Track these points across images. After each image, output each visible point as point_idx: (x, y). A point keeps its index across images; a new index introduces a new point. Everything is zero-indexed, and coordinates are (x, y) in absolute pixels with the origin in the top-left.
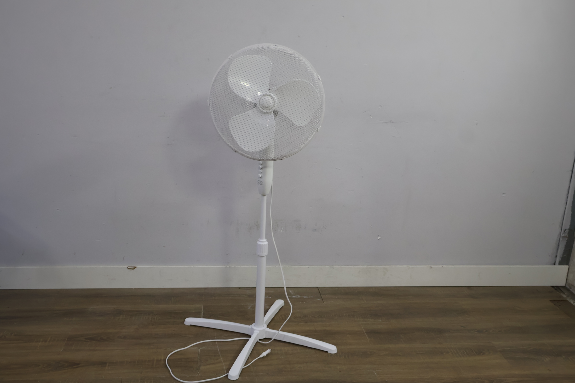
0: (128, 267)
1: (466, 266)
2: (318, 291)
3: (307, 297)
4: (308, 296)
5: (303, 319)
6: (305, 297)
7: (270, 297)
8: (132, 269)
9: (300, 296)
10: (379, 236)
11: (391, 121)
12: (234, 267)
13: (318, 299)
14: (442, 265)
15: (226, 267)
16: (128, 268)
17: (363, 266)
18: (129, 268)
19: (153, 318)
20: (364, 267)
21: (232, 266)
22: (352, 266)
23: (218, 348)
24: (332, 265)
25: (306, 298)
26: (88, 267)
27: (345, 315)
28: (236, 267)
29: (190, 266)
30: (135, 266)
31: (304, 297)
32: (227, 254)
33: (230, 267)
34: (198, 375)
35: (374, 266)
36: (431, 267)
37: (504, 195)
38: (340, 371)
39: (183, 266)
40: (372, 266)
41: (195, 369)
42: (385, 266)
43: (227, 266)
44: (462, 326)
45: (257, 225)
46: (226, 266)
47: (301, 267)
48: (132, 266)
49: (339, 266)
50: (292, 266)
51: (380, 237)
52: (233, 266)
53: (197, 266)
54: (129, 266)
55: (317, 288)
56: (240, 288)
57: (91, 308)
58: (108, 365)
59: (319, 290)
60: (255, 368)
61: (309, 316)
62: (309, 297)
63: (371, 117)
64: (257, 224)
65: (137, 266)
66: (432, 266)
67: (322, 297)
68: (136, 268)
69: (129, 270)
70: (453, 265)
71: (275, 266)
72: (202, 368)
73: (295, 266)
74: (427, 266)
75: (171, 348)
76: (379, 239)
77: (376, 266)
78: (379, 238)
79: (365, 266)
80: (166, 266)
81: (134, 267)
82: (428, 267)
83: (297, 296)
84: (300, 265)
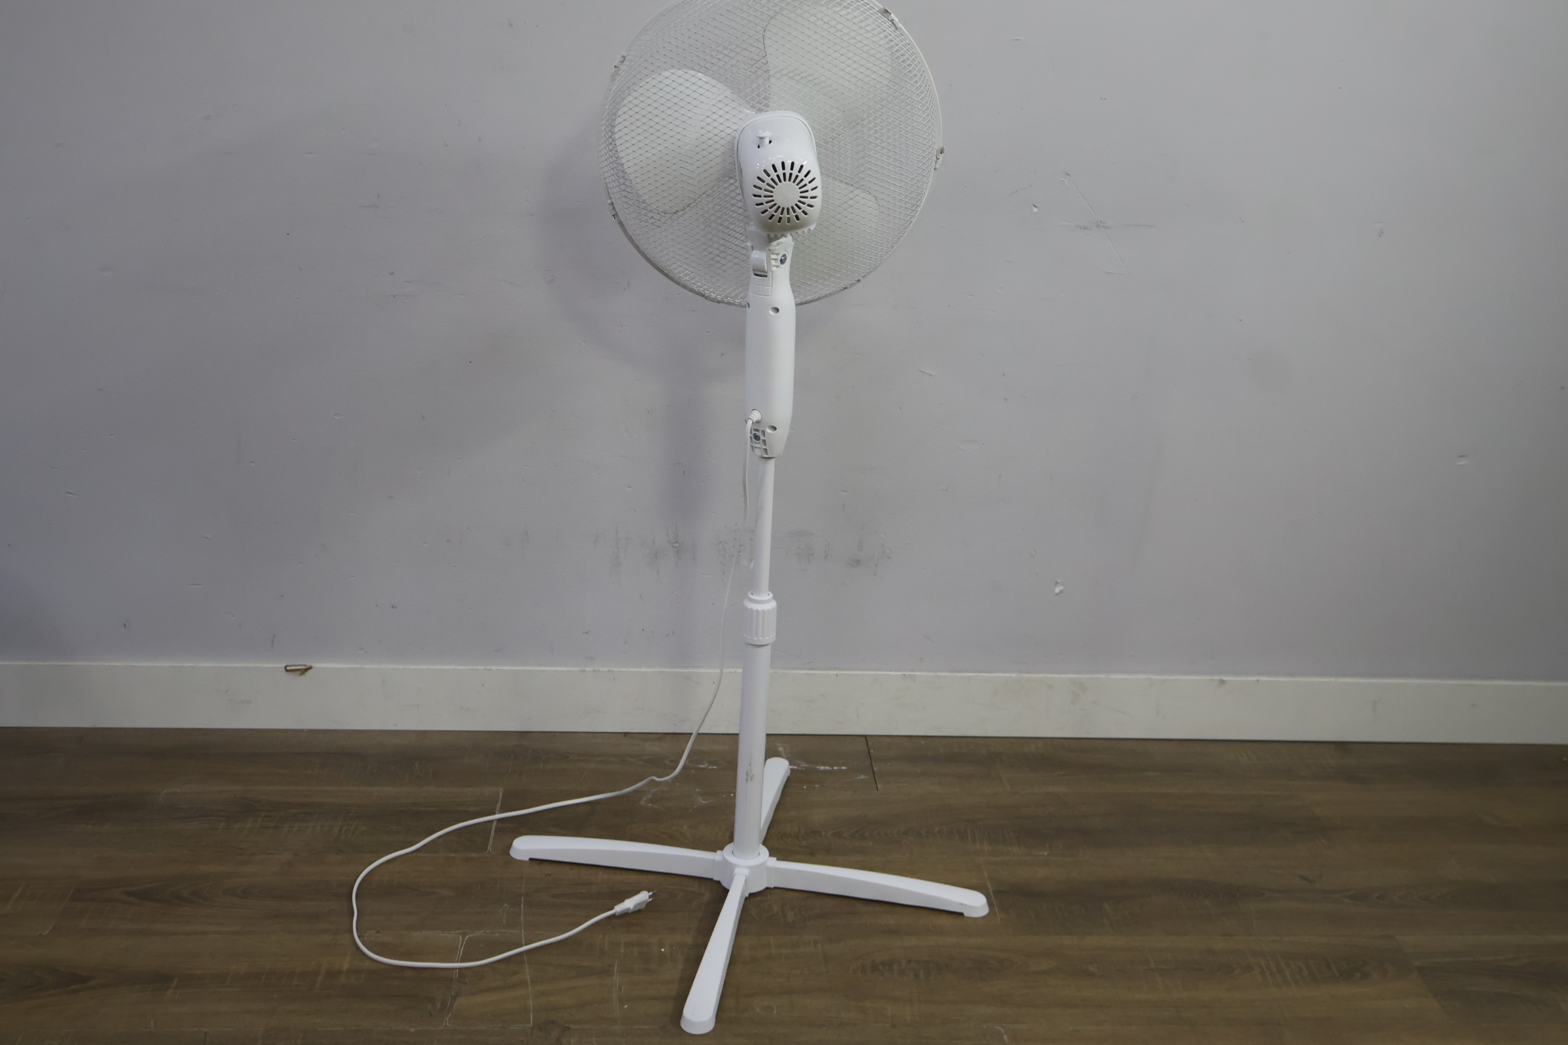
0: (285, 667)
1: (1333, 680)
2: (866, 747)
3: (828, 768)
4: (832, 766)
5: (804, 843)
6: (822, 768)
7: (715, 767)
8: (300, 672)
9: (805, 765)
10: (1057, 583)
11: (1099, 223)
12: (609, 671)
13: (862, 777)
14: (1260, 674)
15: (584, 671)
16: (287, 671)
17: (1008, 675)
18: (288, 668)
19: (344, 829)
20: (1010, 677)
21: (601, 669)
22: (974, 674)
23: (523, 935)
24: (912, 671)
25: (824, 772)
26: (167, 664)
27: (936, 830)
28: (613, 671)
29: (474, 667)
30: (308, 664)
31: (818, 767)
32: (587, 633)
33: (594, 671)
34: (446, 1026)
35: (1041, 676)
36: (1222, 682)
37: (1462, 462)
38: (893, 1026)
39: (453, 667)
40: (1036, 675)
41: (439, 1006)
42: (1077, 674)
43: (587, 669)
44: (1304, 878)
45: (676, 545)
46: (582, 669)
47: (814, 674)
48: (300, 663)
49: (932, 674)
50: (786, 671)
51: (1061, 588)
52: (606, 669)
53: (493, 668)
54: (289, 664)
55: (864, 738)
56: (626, 734)
57: (165, 791)
58: (174, 984)
59: (870, 744)
60: (626, 1006)
61: (823, 833)
62: (835, 768)
63: (1035, 210)
64: (676, 542)
65: (313, 665)
66: (1225, 678)
67: (875, 769)
68: (309, 671)
69: (291, 675)
70: (1291, 675)
71: (733, 670)
72: (461, 1002)
73: (795, 672)
74: (1209, 678)
75: (379, 932)
76: (1057, 594)
77: (1049, 675)
78: (1057, 590)
79: (1014, 675)
80: (401, 667)
81: (304, 667)
82: (1213, 680)
83: (798, 766)
84: (812, 669)
